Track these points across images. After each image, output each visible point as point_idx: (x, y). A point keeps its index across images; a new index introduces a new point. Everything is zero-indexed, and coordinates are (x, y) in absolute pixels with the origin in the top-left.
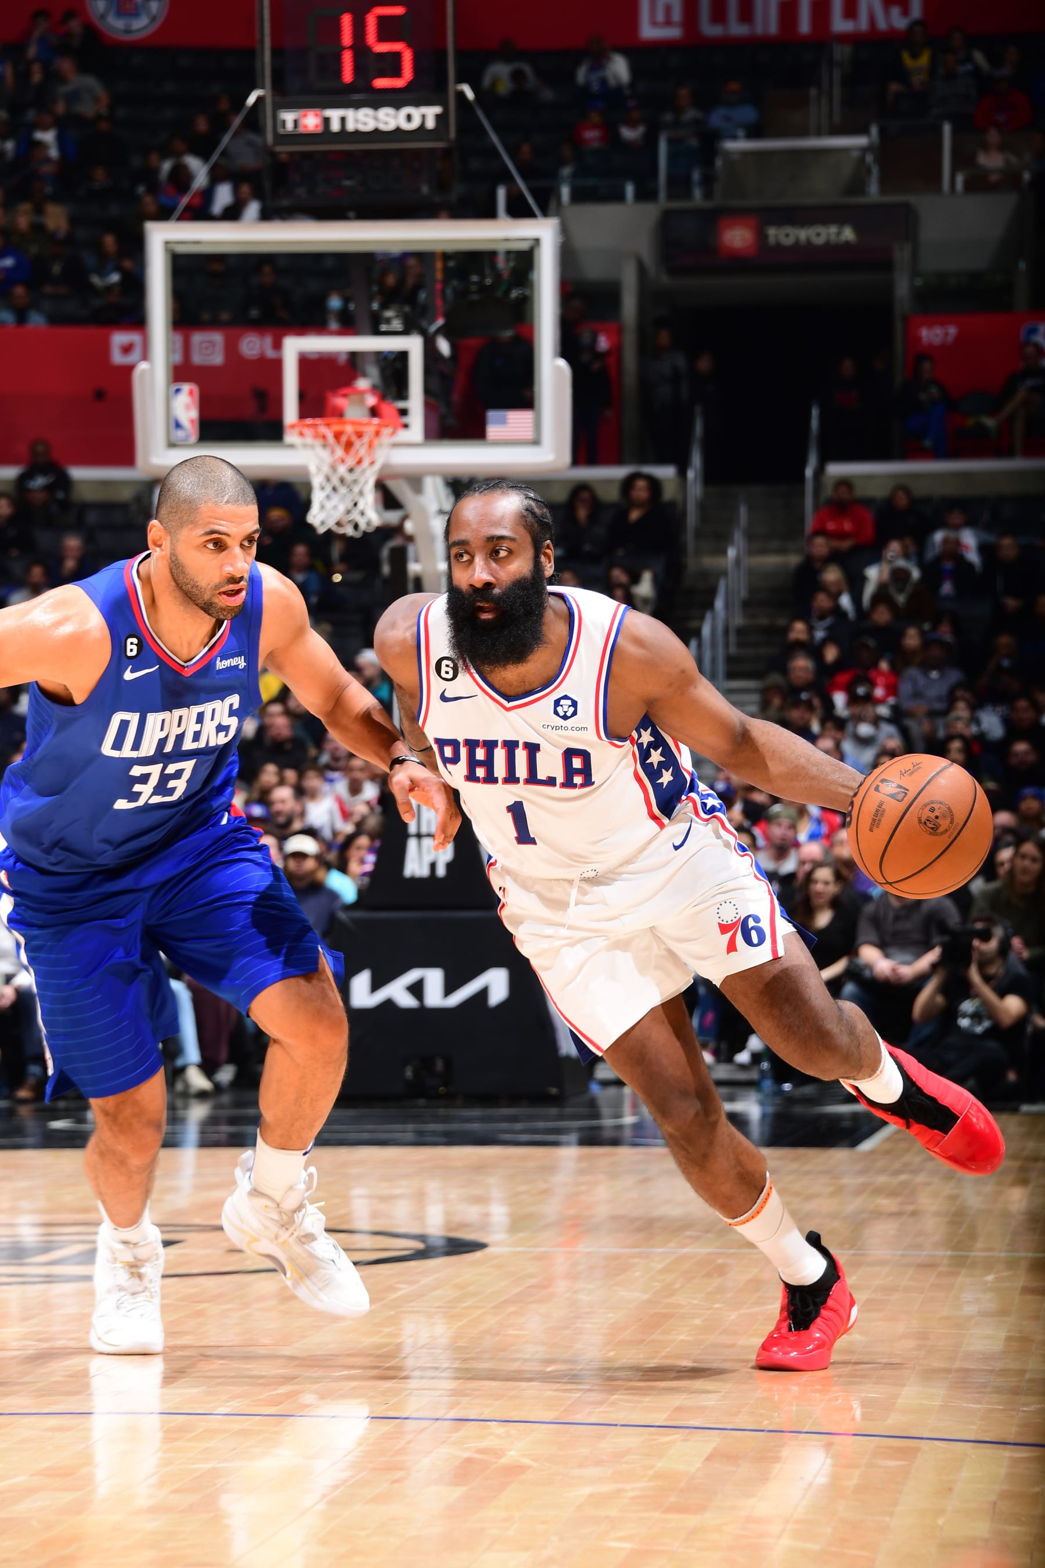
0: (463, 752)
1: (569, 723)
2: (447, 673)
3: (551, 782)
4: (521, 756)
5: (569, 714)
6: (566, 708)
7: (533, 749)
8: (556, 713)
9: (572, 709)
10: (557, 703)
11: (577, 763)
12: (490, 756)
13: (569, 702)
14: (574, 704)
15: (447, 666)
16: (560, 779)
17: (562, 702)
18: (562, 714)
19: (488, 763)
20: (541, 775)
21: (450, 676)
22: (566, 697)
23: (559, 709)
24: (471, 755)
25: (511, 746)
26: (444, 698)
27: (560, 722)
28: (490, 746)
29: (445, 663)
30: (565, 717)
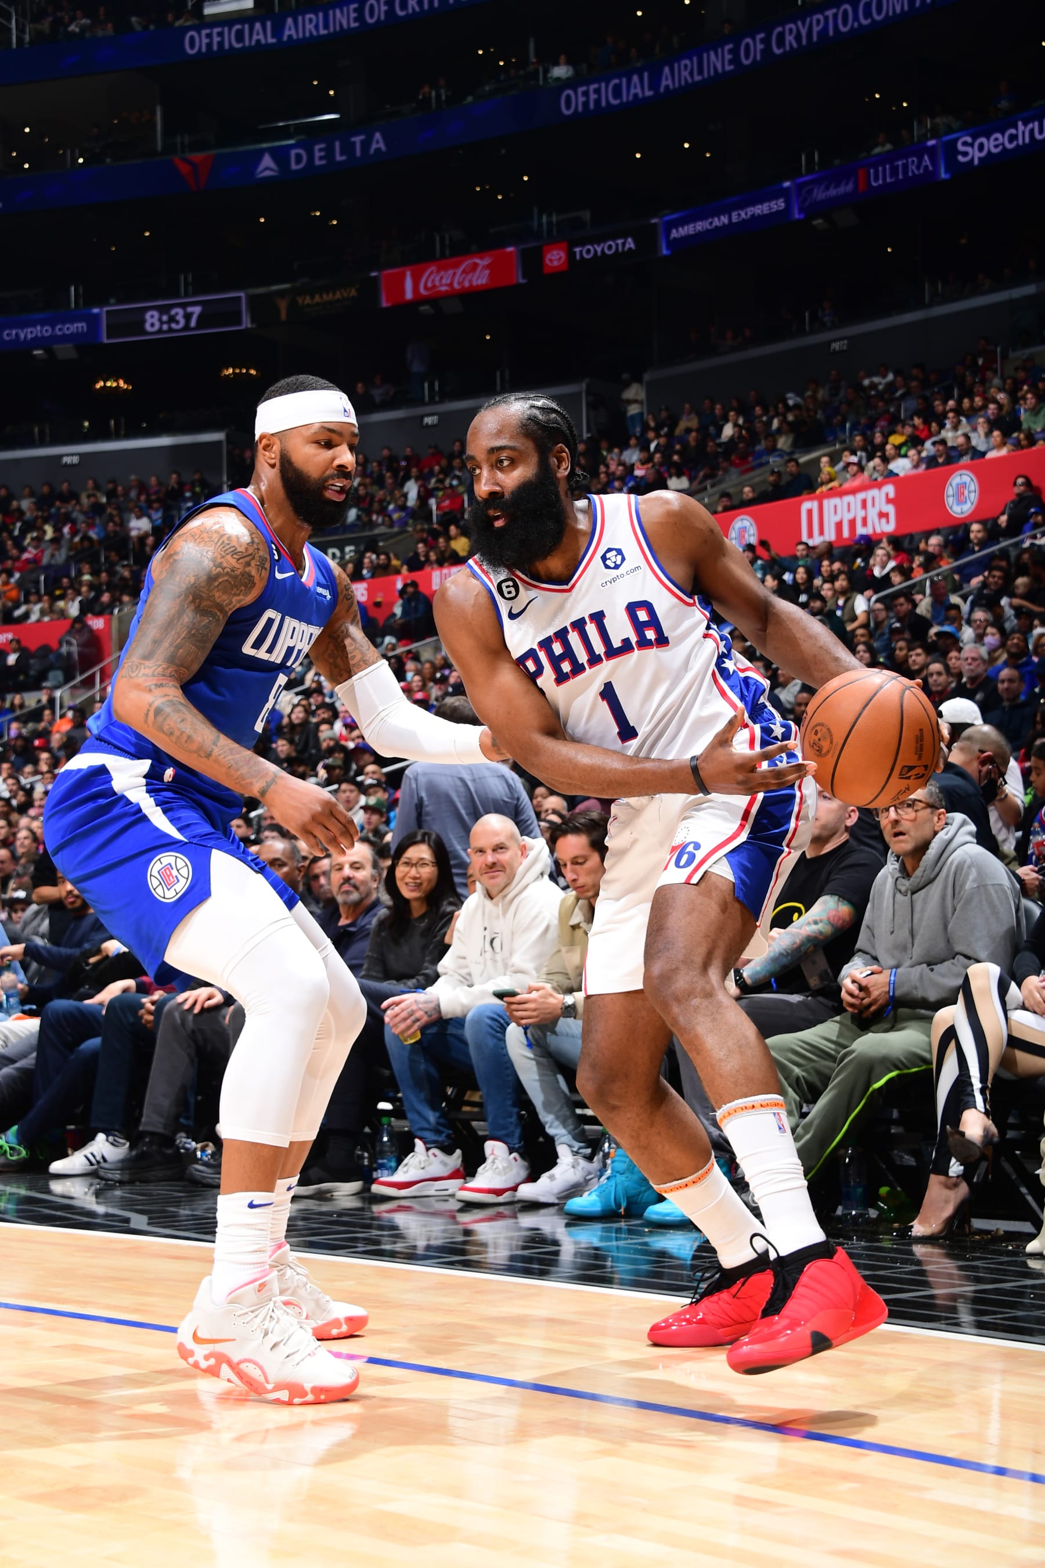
0: (542, 656)
1: (623, 569)
2: (509, 592)
3: (626, 647)
4: (591, 629)
5: (618, 562)
6: (613, 559)
7: (598, 618)
8: (607, 567)
9: (619, 557)
10: (604, 558)
11: (643, 616)
12: (566, 645)
13: (614, 553)
14: (619, 552)
15: (508, 587)
16: (634, 639)
17: (608, 555)
18: (612, 565)
19: (569, 654)
20: (616, 643)
21: (513, 594)
22: (609, 550)
23: (608, 562)
24: (550, 654)
25: (579, 625)
26: (512, 616)
27: (614, 573)
28: (562, 635)
29: (504, 585)
30: (617, 567)
